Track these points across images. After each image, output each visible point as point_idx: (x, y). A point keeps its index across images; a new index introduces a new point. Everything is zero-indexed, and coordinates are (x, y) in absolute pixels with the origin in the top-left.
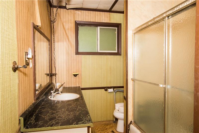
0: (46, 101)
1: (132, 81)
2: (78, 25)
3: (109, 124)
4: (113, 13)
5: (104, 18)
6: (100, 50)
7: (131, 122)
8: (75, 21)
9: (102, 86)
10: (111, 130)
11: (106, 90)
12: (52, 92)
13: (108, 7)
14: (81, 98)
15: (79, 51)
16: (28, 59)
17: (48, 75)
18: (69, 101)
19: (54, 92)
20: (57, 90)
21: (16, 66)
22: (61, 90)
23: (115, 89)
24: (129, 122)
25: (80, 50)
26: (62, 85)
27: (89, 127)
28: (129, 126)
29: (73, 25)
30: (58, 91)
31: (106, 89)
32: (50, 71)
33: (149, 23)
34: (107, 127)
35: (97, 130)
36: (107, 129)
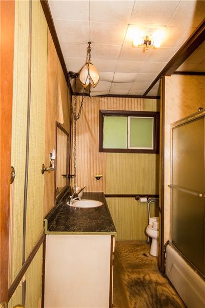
0: (64, 207)
1: (169, 188)
2: (102, 115)
3: (140, 245)
4: (148, 99)
5: (136, 105)
6: (130, 147)
7: (168, 241)
8: (100, 110)
9: (133, 194)
10: (142, 253)
11: (137, 199)
12: (71, 197)
13: (142, 92)
14: (104, 207)
15: (103, 148)
16: (52, 160)
17: (65, 176)
18: (89, 209)
19: (73, 198)
20: (76, 195)
21: (44, 169)
22: (80, 195)
23: (149, 198)
24: (165, 242)
25: (105, 146)
26: (82, 189)
27: (112, 237)
28: (166, 247)
29: (97, 115)
30: (78, 196)
31: (137, 197)
32: (67, 172)
33: (189, 119)
34: (137, 248)
35: (125, 250)
36: (137, 251)
